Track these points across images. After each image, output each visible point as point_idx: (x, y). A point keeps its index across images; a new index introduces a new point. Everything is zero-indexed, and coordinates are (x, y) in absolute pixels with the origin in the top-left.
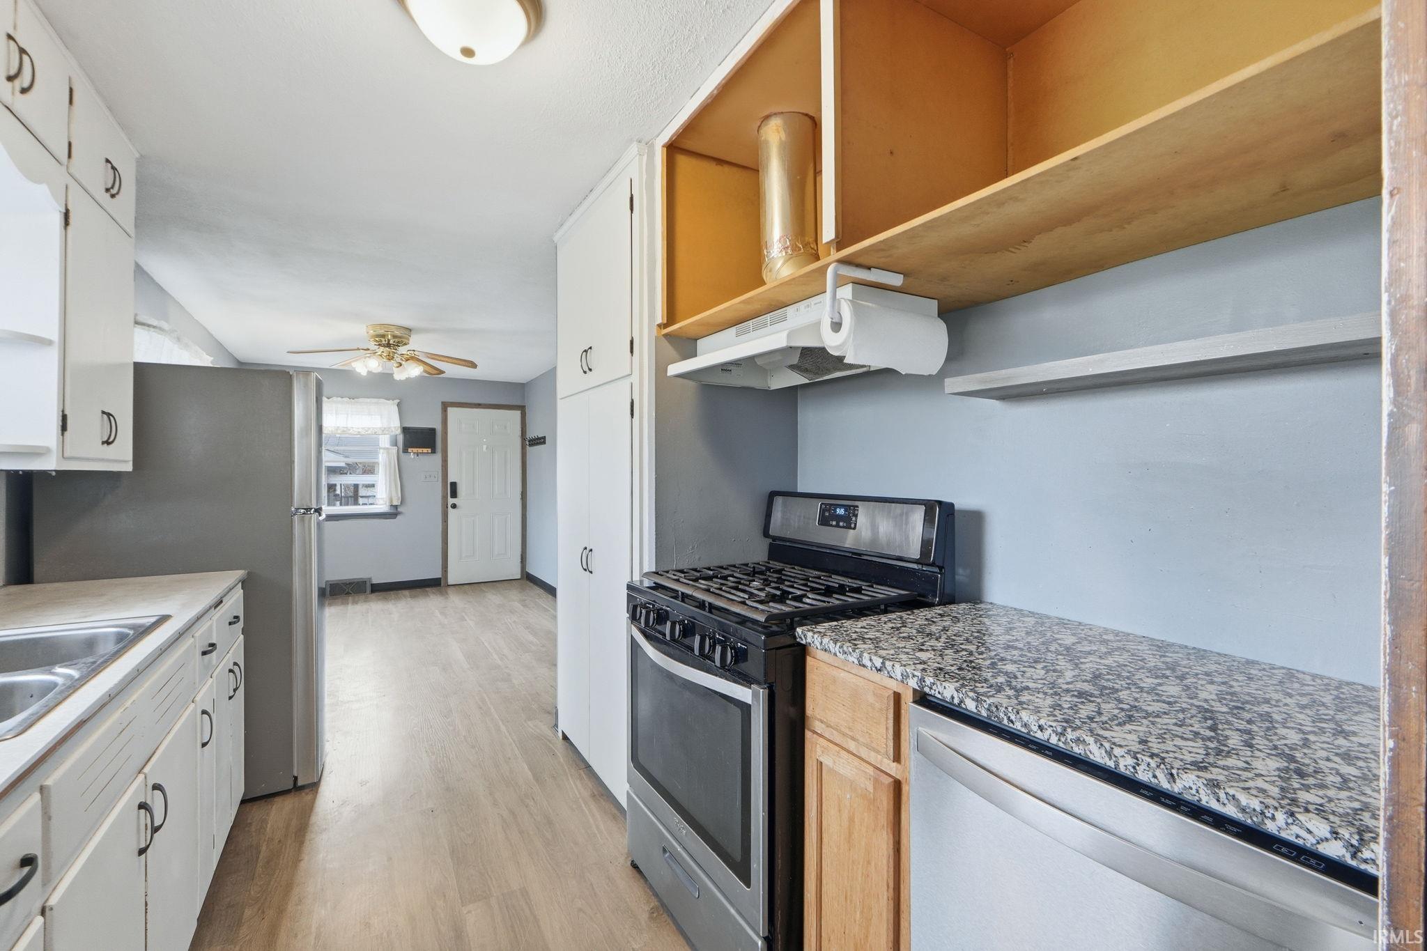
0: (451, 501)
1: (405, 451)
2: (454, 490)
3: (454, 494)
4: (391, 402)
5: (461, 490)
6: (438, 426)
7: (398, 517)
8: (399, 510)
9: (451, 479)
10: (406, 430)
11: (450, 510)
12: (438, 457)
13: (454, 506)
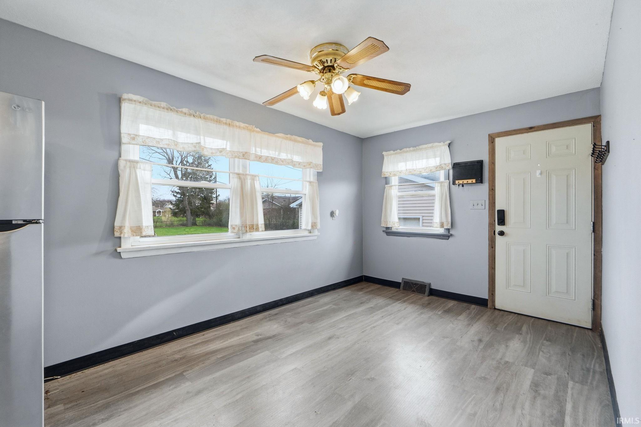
0: (498, 228)
1: (454, 183)
2: (502, 217)
3: (502, 221)
4: (442, 144)
5: (510, 218)
6: (485, 158)
7: (451, 239)
8: (451, 233)
9: (498, 207)
10: (456, 166)
11: (498, 237)
12: (484, 188)
13: (502, 233)
